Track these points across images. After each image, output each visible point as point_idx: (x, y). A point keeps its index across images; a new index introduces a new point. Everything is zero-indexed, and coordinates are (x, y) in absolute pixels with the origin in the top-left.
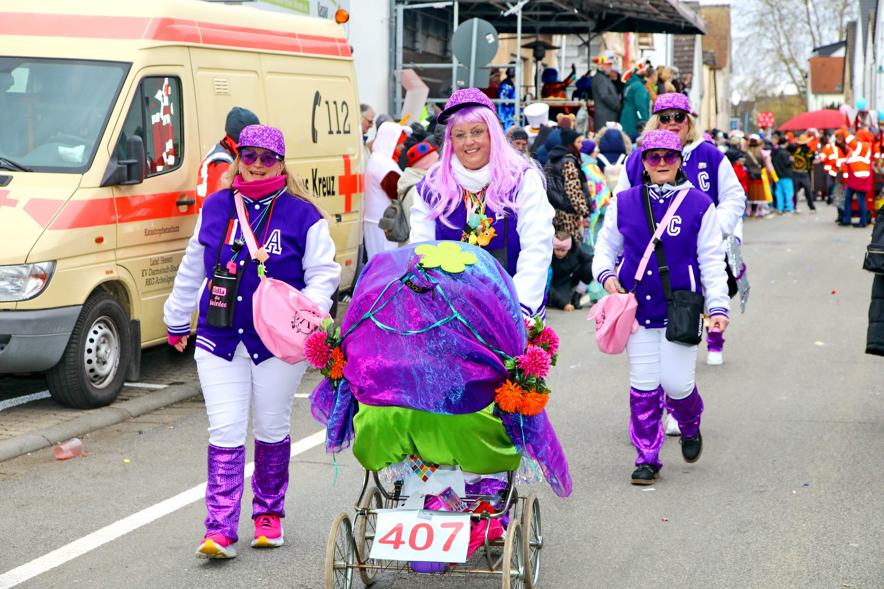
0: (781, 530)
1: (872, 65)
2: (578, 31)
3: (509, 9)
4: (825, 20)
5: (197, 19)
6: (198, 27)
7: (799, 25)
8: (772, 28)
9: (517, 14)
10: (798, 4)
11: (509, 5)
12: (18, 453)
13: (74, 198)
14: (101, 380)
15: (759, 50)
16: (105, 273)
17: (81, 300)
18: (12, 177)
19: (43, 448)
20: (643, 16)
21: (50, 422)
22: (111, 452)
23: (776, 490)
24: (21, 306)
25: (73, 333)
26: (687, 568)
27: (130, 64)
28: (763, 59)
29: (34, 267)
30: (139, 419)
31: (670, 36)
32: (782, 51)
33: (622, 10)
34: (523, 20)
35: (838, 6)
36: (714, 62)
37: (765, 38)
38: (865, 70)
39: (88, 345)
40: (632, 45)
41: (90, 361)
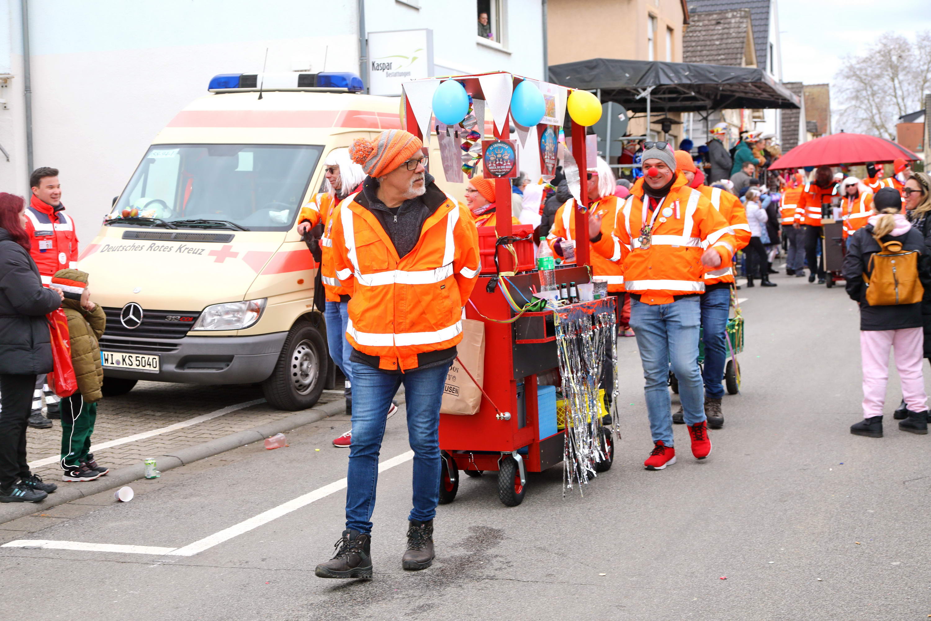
0: (814, 499)
2: (697, 109)
3: (640, 93)
4: (909, 94)
5: (376, 111)
6: (377, 117)
7: (888, 98)
8: (866, 102)
9: (647, 97)
10: (887, 82)
11: (640, 90)
12: (238, 444)
13: (281, 250)
14: (305, 388)
15: (855, 119)
16: (305, 307)
17: (287, 327)
18: (234, 236)
19: (258, 440)
20: (750, 96)
21: (265, 421)
22: (307, 443)
23: (816, 468)
24: (241, 333)
25: (282, 353)
26: (733, 530)
27: (323, 147)
28: (859, 126)
29: (250, 303)
30: (333, 418)
31: (778, 111)
32: (874, 120)
33: (733, 91)
34: (652, 101)
35: (919, 82)
36: (816, 129)
37: (860, 109)
39: (294, 362)
40: (746, 119)
41: (295, 374)
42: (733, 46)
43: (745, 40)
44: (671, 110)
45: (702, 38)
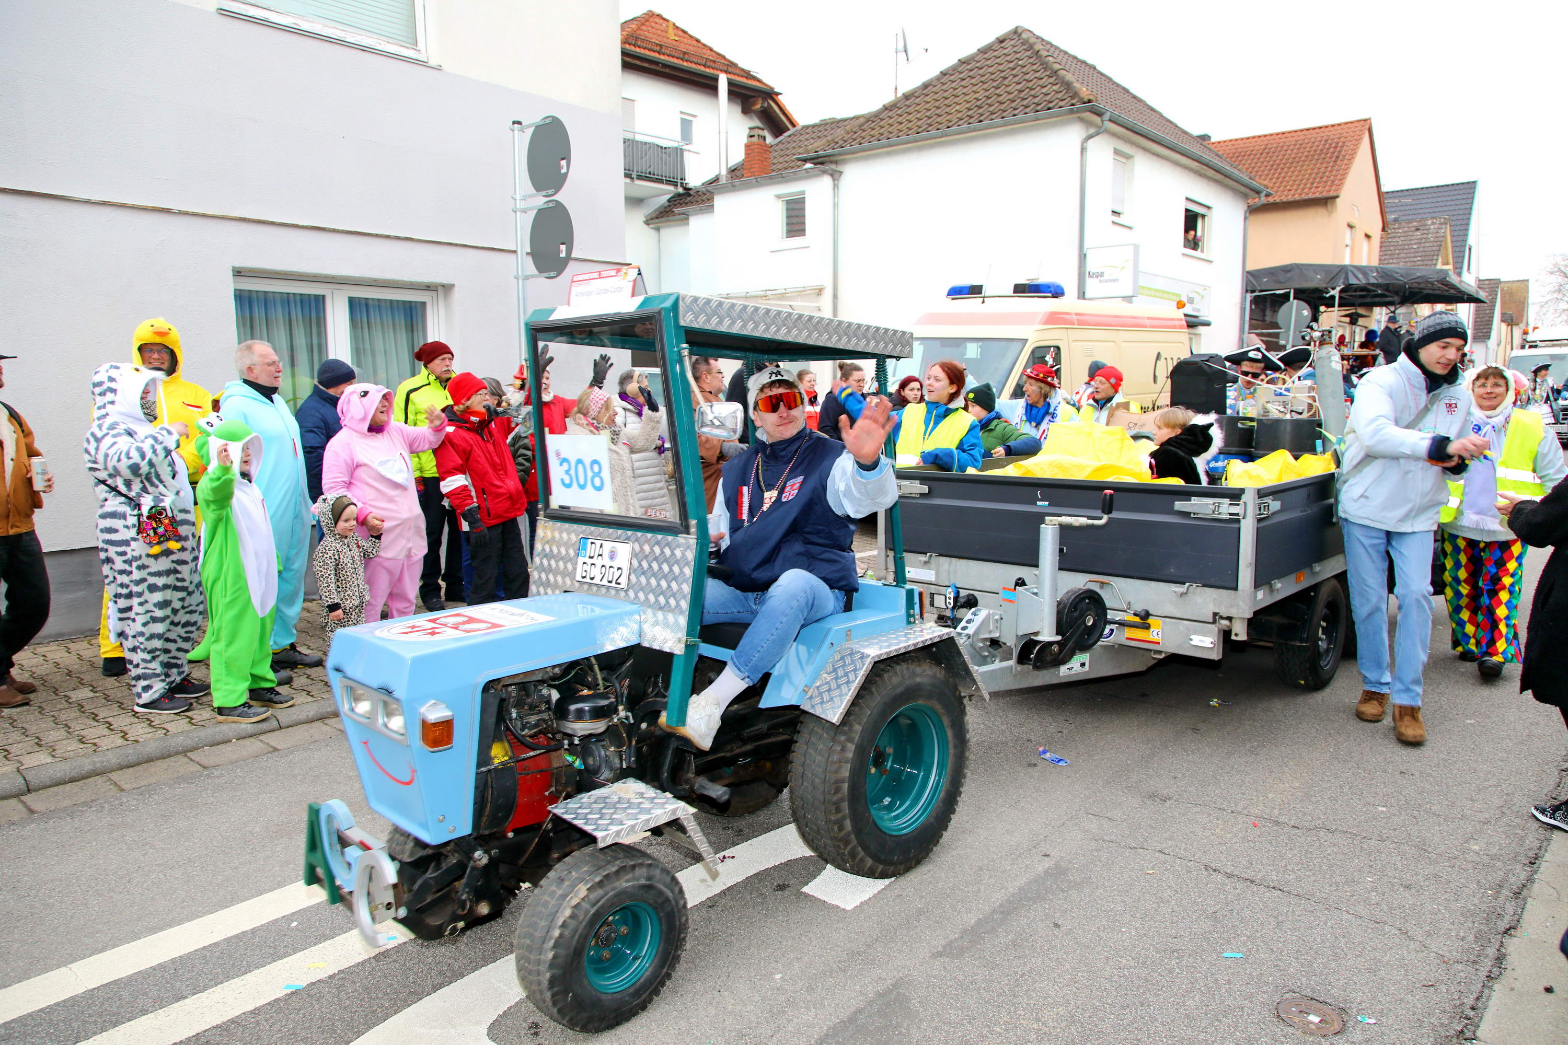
2: (1386, 304)
3: (1330, 292)
9: (1336, 295)
11: (1330, 289)
27: (1027, 340)
34: (1341, 298)
36: (1512, 320)
42: (1430, 249)
43: (1443, 244)
44: (1361, 305)
45: (1400, 243)
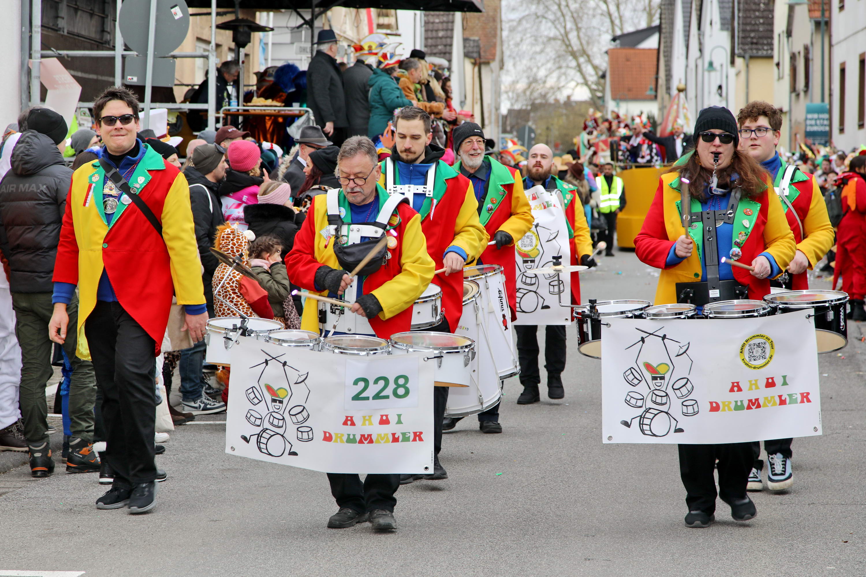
1: (696, 60)
2: (294, 5)
15: (536, 38)
32: (569, 40)
36: (479, 54)
38: (687, 66)
